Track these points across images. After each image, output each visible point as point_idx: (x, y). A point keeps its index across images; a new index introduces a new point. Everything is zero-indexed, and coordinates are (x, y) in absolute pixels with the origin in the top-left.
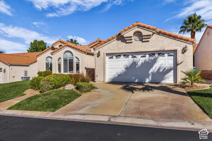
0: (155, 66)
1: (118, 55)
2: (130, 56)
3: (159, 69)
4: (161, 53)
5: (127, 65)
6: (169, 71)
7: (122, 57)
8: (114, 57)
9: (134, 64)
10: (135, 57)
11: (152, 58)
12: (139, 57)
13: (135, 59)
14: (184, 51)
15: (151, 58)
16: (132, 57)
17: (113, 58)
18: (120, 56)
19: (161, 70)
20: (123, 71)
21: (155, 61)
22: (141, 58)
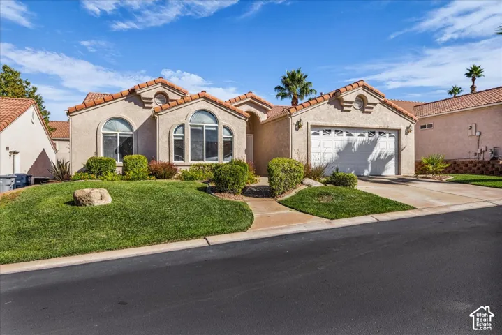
0: (375, 151)
1: (327, 130)
2: (345, 133)
3: (379, 156)
4: (382, 132)
5: (340, 147)
6: (390, 158)
7: (333, 133)
8: (321, 133)
9: (349, 145)
10: (351, 135)
11: (372, 138)
12: (356, 134)
13: (351, 137)
14: (408, 131)
15: (370, 138)
16: (347, 135)
17: (318, 134)
18: (330, 131)
19: (382, 157)
20: (334, 156)
21: (375, 143)
22: (359, 138)
